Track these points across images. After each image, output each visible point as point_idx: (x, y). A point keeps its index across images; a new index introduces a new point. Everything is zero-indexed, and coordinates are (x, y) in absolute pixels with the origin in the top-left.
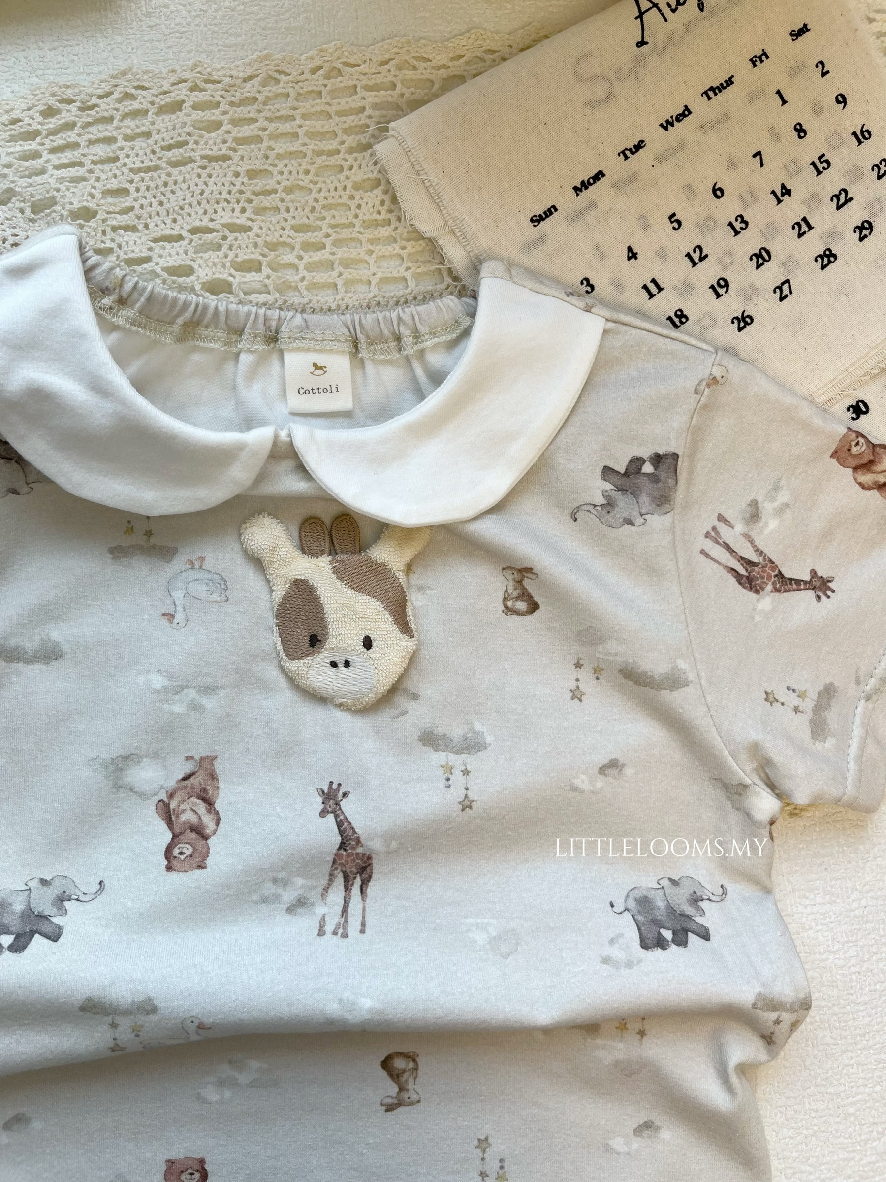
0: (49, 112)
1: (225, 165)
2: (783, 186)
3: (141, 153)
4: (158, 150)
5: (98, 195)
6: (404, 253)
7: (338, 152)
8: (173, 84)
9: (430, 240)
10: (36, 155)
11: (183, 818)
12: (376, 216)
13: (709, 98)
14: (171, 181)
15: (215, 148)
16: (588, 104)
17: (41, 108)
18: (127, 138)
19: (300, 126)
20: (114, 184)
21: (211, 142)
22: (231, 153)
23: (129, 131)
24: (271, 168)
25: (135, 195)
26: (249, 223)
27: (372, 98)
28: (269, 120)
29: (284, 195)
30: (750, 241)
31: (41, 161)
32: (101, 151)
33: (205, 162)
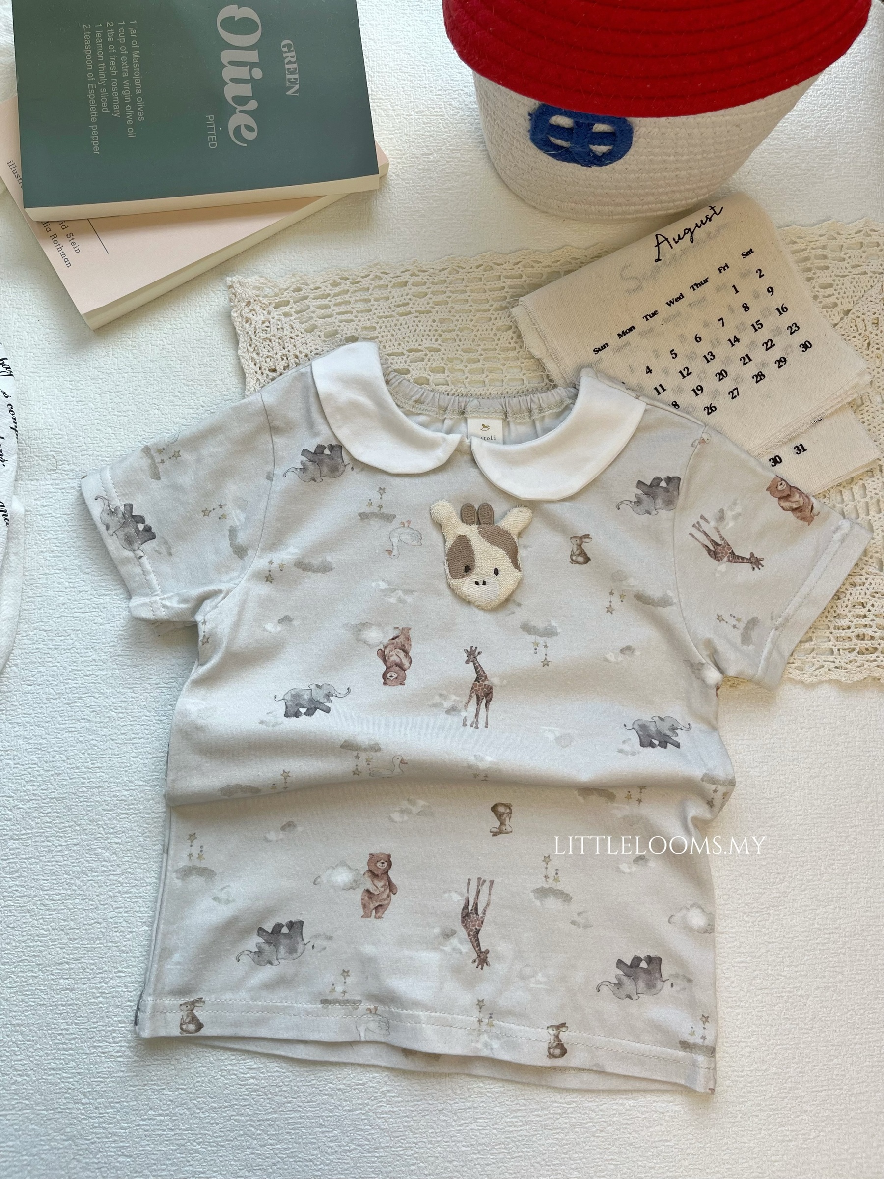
0: (335, 284)
1: (428, 316)
2: (735, 337)
3: (383, 308)
4: (392, 307)
5: (359, 330)
6: (522, 365)
7: (489, 310)
8: (402, 272)
9: (538, 359)
10: (327, 307)
11: (392, 659)
12: (507, 345)
13: (694, 290)
14: (398, 323)
15: (423, 307)
16: (627, 291)
17: (331, 282)
18: (377, 300)
19: (469, 296)
20: (368, 324)
21: (421, 304)
22: (431, 310)
23: (377, 296)
24: (452, 318)
25: (379, 330)
26: (439, 347)
27: (509, 282)
28: (453, 292)
29: (459, 332)
30: (716, 366)
31: (330, 310)
32: (361, 306)
33: (418, 314)
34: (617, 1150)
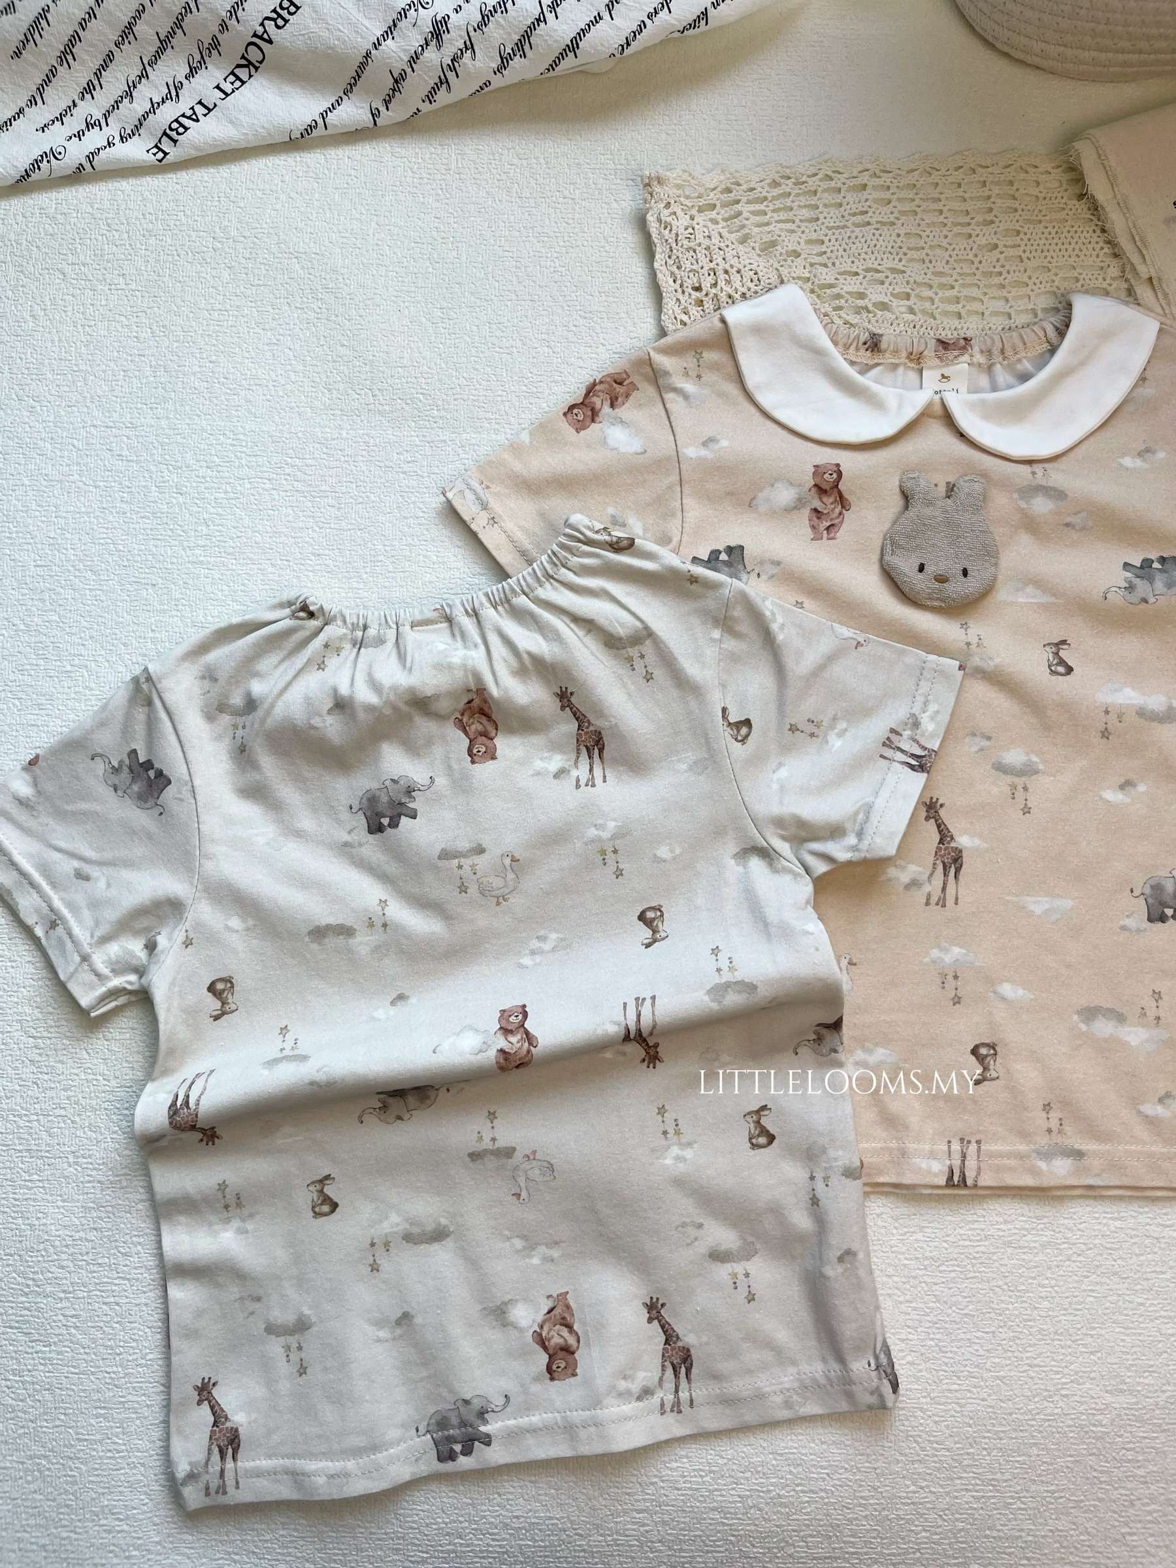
0: (775, 184)
1: (891, 228)
3: (834, 217)
4: (847, 216)
5: (803, 243)
7: (969, 224)
8: (860, 172)
10: (763, 213)
14: (853, 236)
15: (885, 217)
17: (768, 181)
18: (825, 206)
20: (814, 236)
21: (883, 213)
22: (896, 221)
23: (827, 201)
25: (828, 244)
26: (904, 268)
28: (924, 200)
29: (929, 252)
31: (767, 217)
32: (806, 213)
33: (879, 226)
34: (1098, 1279)
